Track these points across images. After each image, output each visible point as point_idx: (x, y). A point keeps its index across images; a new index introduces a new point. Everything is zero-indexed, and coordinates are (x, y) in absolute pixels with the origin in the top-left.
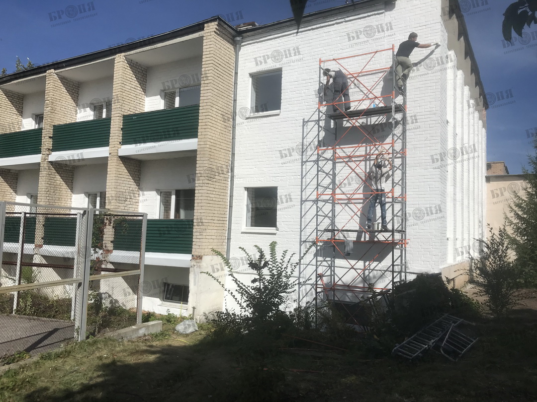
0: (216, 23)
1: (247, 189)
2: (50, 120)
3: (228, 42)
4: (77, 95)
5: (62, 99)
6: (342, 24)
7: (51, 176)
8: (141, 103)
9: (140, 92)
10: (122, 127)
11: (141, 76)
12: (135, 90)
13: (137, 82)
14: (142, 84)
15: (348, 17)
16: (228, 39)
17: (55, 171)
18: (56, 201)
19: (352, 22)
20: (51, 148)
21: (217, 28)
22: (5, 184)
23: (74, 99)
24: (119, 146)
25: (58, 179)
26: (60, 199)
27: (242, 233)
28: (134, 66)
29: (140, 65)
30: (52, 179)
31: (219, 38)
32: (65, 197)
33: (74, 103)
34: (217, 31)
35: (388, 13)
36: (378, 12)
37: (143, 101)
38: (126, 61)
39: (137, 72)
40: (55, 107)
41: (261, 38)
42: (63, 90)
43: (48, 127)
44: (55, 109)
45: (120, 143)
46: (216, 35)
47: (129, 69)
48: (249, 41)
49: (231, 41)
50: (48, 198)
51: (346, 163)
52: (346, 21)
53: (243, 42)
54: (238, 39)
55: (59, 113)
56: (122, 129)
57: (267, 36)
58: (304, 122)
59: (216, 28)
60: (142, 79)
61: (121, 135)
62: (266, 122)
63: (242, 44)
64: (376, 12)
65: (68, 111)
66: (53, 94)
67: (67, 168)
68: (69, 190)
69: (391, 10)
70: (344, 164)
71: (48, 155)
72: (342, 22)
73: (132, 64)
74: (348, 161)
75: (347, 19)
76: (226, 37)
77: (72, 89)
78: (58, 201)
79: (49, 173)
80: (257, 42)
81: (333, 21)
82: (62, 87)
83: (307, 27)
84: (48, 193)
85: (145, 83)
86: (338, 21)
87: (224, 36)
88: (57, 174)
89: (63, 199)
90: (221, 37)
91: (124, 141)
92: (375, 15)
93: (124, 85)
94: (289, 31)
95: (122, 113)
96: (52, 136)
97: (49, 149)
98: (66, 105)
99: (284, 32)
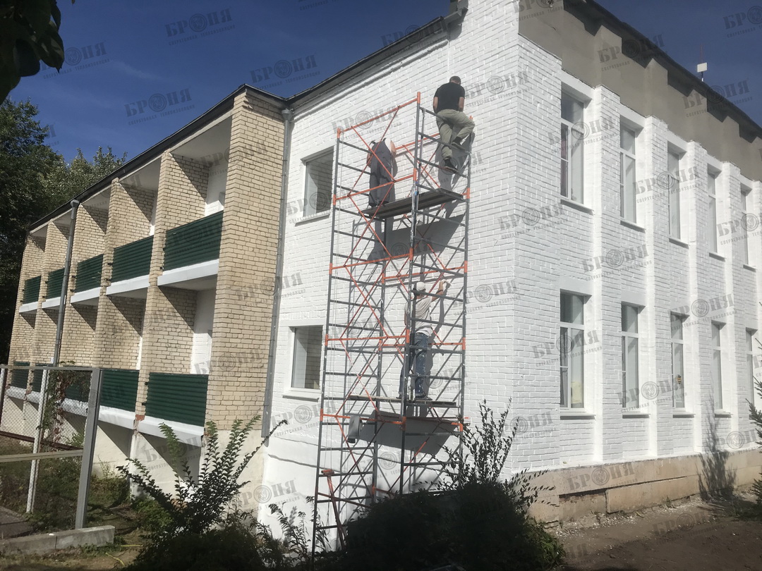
0: (244, 94)
1: (294, 329)
2: (111, 243)
3: (273, 118)
4: (151, 207)
5: (128, 214)
6: (399, 70)
7: (110, 314)
8: (198, 212)
9: (197, 198)
10: (164, 246)
11: (199, 177)
12: (188, 195)
13: (191, 185)
14: (200, 188)
15: (405, 58)
16: (272, 114)
17: (115, 308)
18: (115, 347)
19: (411, 64)
20: (111, 277)
21: (247, 100)
22: (86, 324)
23: (147, 212)
24: (160, 273)
25: (120, 318)
26: (122, 344)
27: (284, 397)
28: (185, 164)
29: (197, 162)
30: (111, 317)
31: (253, 115)
32: (129, 341)
33: (145, 218)
34: (247, 105)
35: (453, 42)
36: (440, 43)
37: (202, 209)
38: (173, 159)
39: (192, 171)
40: (118, 225)
41: (314, 106)
42: (130, 202)
43: (108, 252)
44: (117, 228)
45: (161, 268)
46: (247, 111)
47: (179, 168)
48: (301, 113)
49: (276, 116)
50: (105, 343)
51: (398, 286)
52: (404, 65)
53: (295, 116)
54: (286, 111)
55: (124, 232)
56: (164, 249)
57: (318, 104)
58: (354, 225)
59: (244, 101)
60: (201, 181)
61: (163, 258)
62: (315, 228)
63: (295, 118)
64: (437, 45)
65: (137, 228)
66: (115, 208)
67: (133, 303)
68: (136, 332)
69: (456, 37)
70: (396, 288)
71: (106, 286)
72: (399, 68)
73: (183, 162)
74: (401, 284)
75: (404, 61)
76: (266, 112)
77: (144, 199)
78: (119, 347)
79: (107, 310)
80: (310, 113)
81: (388, 67)
82: (129, 199)
83: (360, 82)
84: (105, 336)
85: (205, 185)
86: (394, 67)
87: (261, 110)
88: (117, 311)
89: (126, 344)
90: (257, 112)
91: (167, 265)
92: (437, 48)
93: (169, 191)
94: (341, 92)
95: (165, 228)
96: (112, 262)
97: (107, 280)
98: (134, 221)
99: (336, 94)
